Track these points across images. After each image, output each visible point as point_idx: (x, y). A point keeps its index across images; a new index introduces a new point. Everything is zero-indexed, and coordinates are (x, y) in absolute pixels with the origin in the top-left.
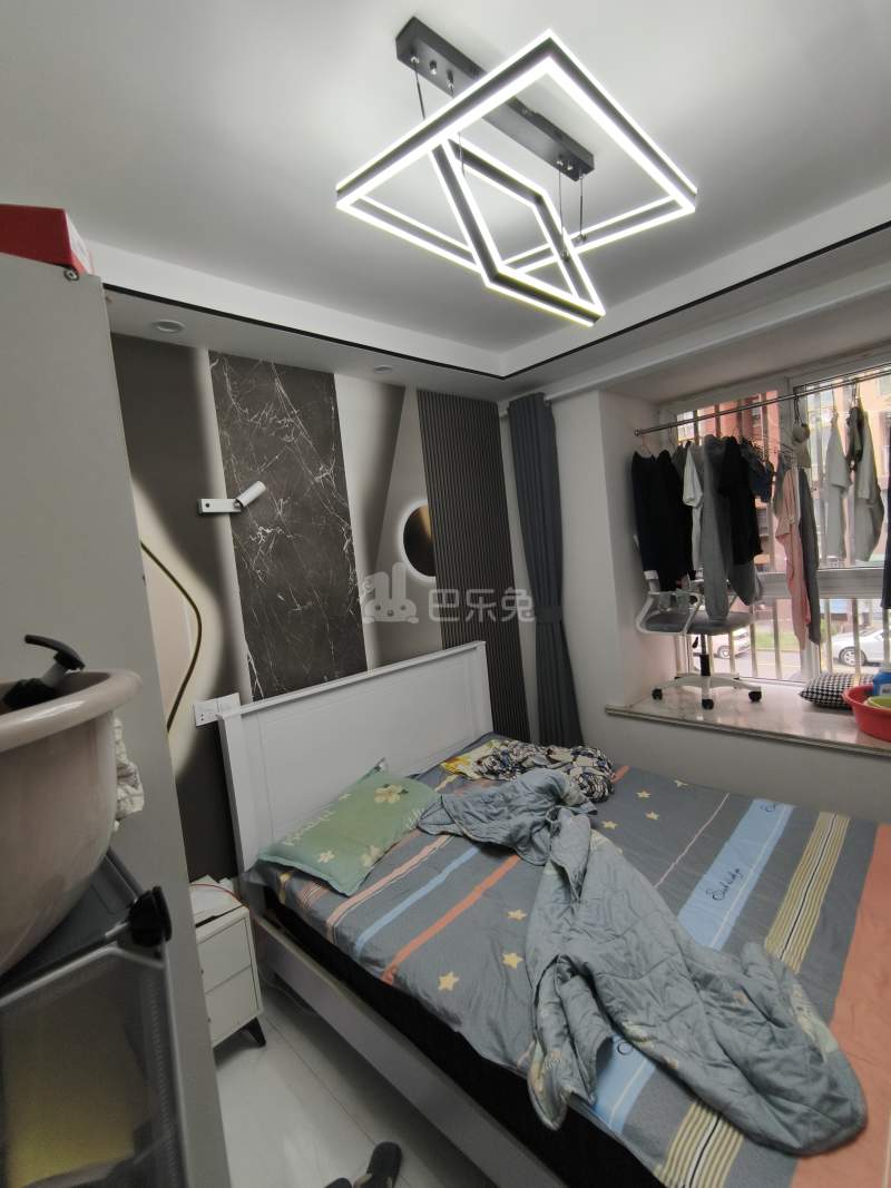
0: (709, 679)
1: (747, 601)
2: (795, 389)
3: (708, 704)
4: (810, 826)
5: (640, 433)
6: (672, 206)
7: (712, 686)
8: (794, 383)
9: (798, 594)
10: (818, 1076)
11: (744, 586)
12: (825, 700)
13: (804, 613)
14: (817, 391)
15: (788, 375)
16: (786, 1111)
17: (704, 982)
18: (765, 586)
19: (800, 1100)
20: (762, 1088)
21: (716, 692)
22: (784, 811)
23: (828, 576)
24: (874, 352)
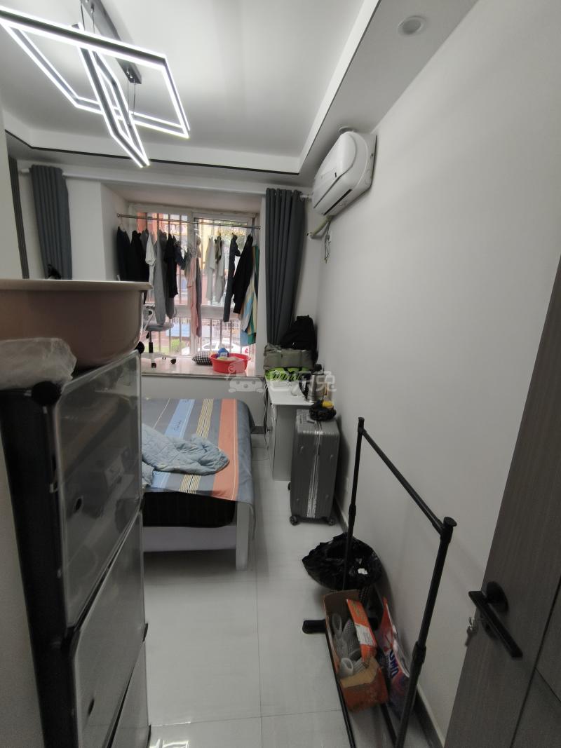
0: (153, 354)
1: (170, 318)
2: (195, 218)
3: (154, 365)
4: (202, 404)
5: (120, 216)
6: (180, 130)
7: (156, 357)
8: (195, 215)
9: (194, 315)
10: (219, 454)
11: (170, 310)
12: (202, 361)
13: (196, 323)
14: (202, 223)
15: (193, 211)
16: (211, 465)
17: (181, 448)
18: (178, 311)
19: (215, 460)
20: (203, 463)
21: (157, 360)
22: (192, 401)
23: (206, 308)
24: (225, 214)
